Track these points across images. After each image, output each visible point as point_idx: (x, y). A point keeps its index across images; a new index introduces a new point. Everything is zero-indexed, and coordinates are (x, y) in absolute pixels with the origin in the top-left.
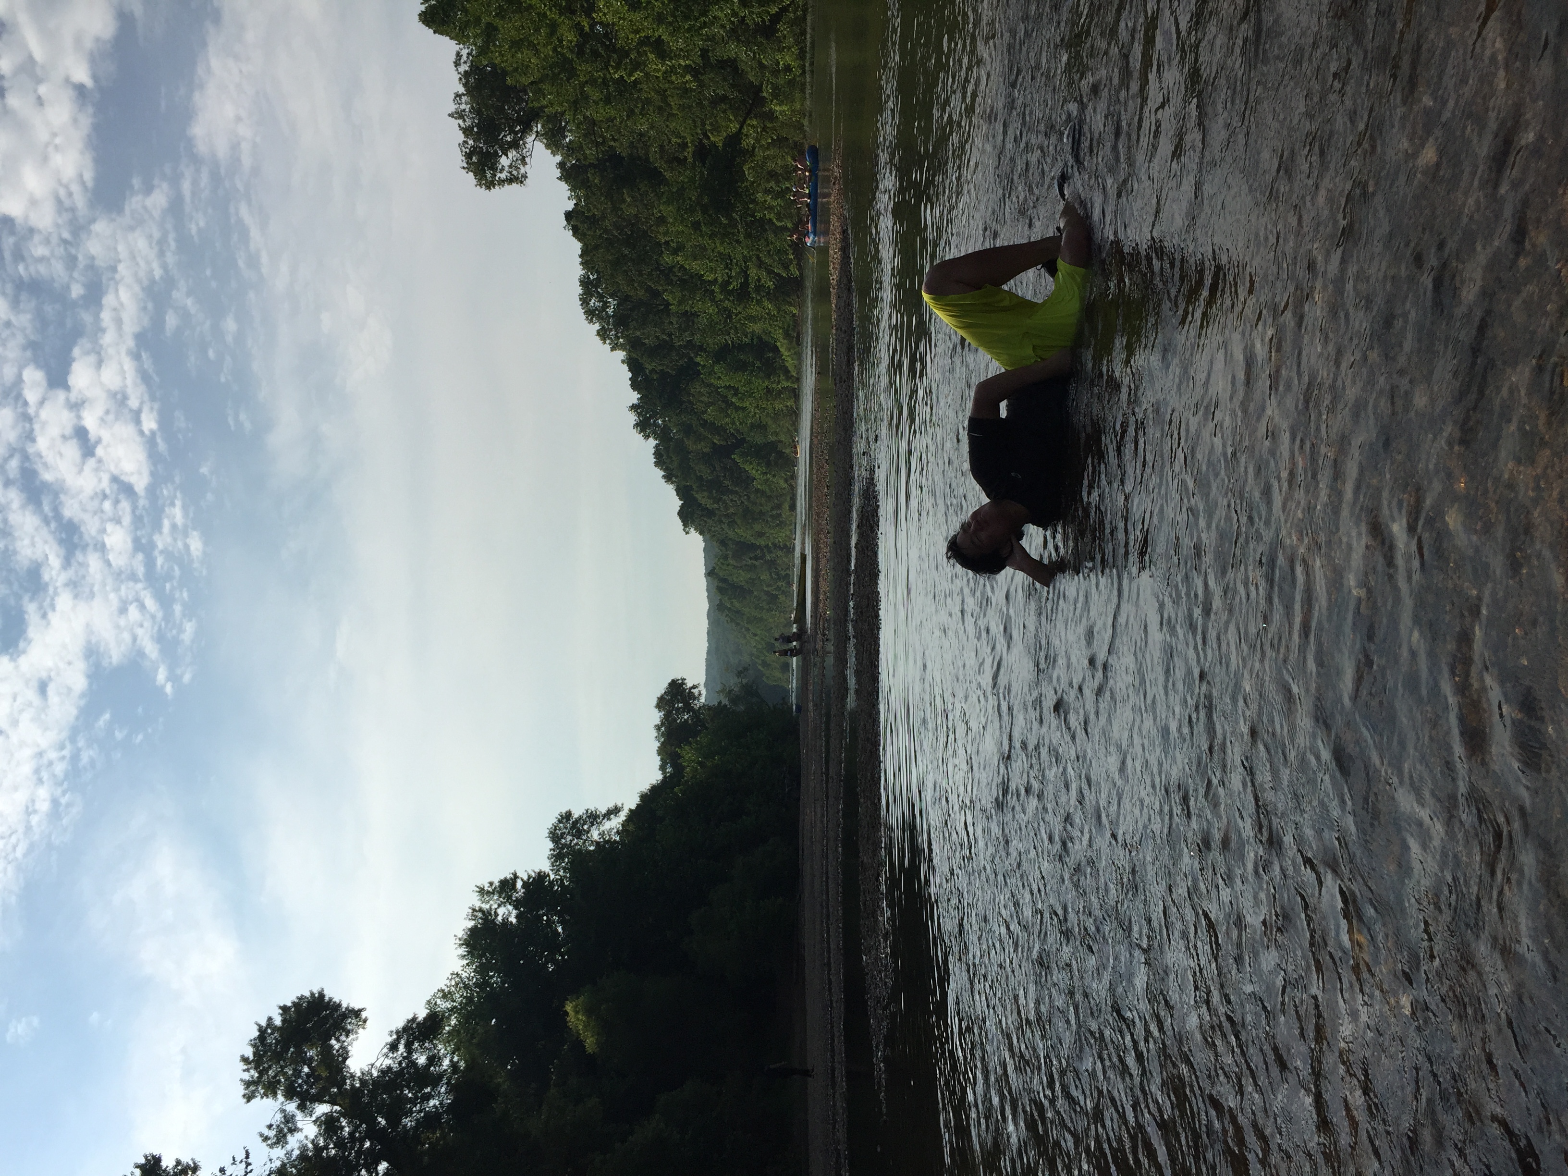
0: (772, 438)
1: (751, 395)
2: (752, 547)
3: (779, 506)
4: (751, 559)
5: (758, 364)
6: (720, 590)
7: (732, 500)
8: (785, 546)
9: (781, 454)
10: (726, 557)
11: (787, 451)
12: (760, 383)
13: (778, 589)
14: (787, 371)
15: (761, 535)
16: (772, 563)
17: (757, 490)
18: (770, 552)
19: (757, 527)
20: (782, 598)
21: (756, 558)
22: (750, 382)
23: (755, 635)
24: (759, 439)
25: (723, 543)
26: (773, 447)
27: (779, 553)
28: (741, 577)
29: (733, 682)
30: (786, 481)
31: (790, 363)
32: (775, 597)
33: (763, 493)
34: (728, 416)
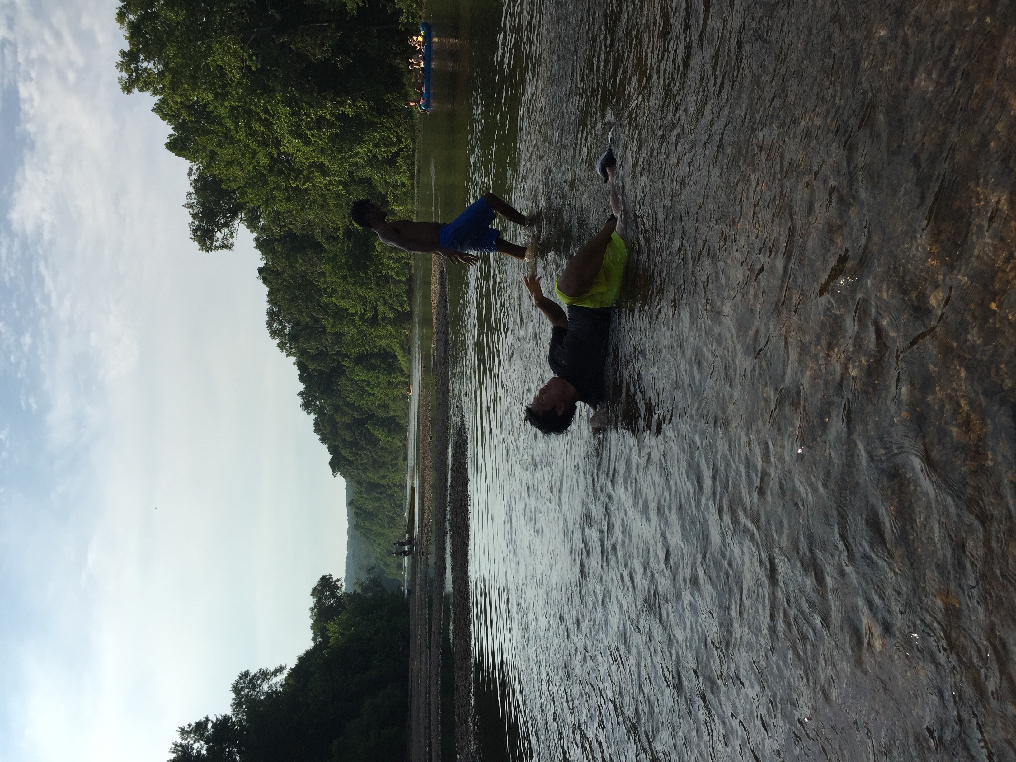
0: (392, 414)
1: (378, 385)
2: (378, 486)
3: (396, 458)
4: (377, 493)
5: (383, 366)
6: (356, 514)
7: (365, 455)
8: (400, 484)
9: (398, 424)
10: (361, 493)
11: (402, 422)
12: (384, 378)
13: (395, 513)
14: (402, 371)
15: (384, 477)
16: (392, 496)
17: (382, 448)
18: (391, 489)
19: (382, 472)
20: (398, 519)
21: (381, 493)
22: (378, 378)
23: (379, 545)
24: (383, 414)
25: (359, 483)
26: (392, 419)
27: (396, 489)
28: (370, 506)
29: (365, 577)
30: (401, 442)
31: (404, 365)
32: (394, 519)
33: (386, 449)
34: (363, 399)
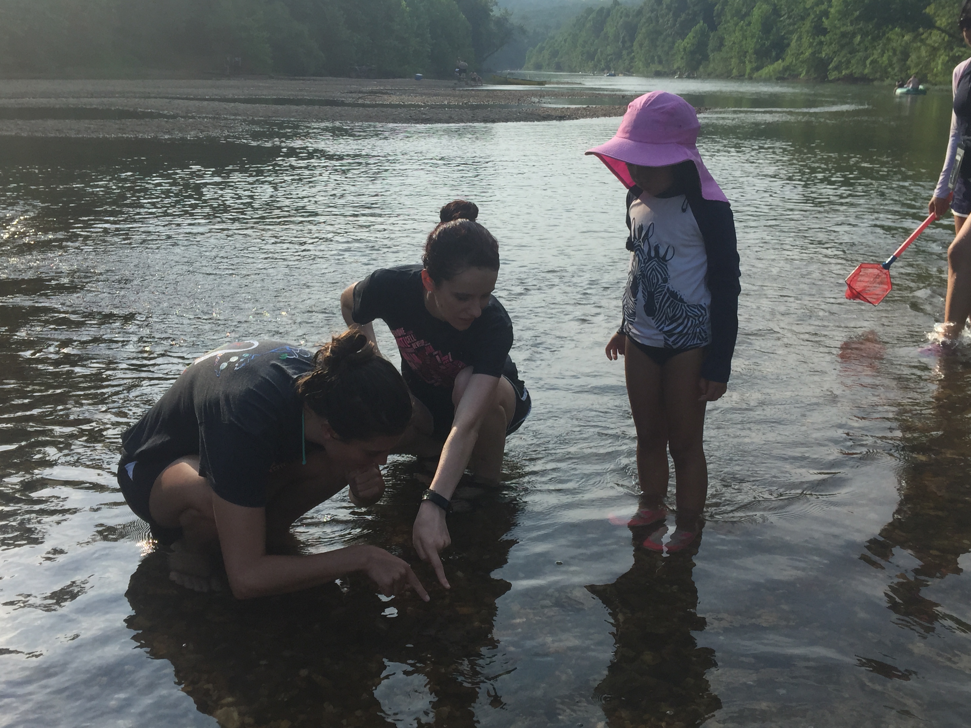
12: (751, 45)
13: (599, 61)
14: (758, 69)
15: (641, 45)
16: (619, 56)
17: (674, 43)
18: (628, 54)
19: (646, 42)
20: (591, 64)
21: (624, 42)
22: (753, 37)
23: (565, 41)
24: (712, 44)
25: (639, 13)
26: (706, 58)
27: (627, 62)
28: (610, 29)
30: (679, 68)
31: (765, 71)
32: (593, 59)
33: (671, 48)
34: (732, 18)
